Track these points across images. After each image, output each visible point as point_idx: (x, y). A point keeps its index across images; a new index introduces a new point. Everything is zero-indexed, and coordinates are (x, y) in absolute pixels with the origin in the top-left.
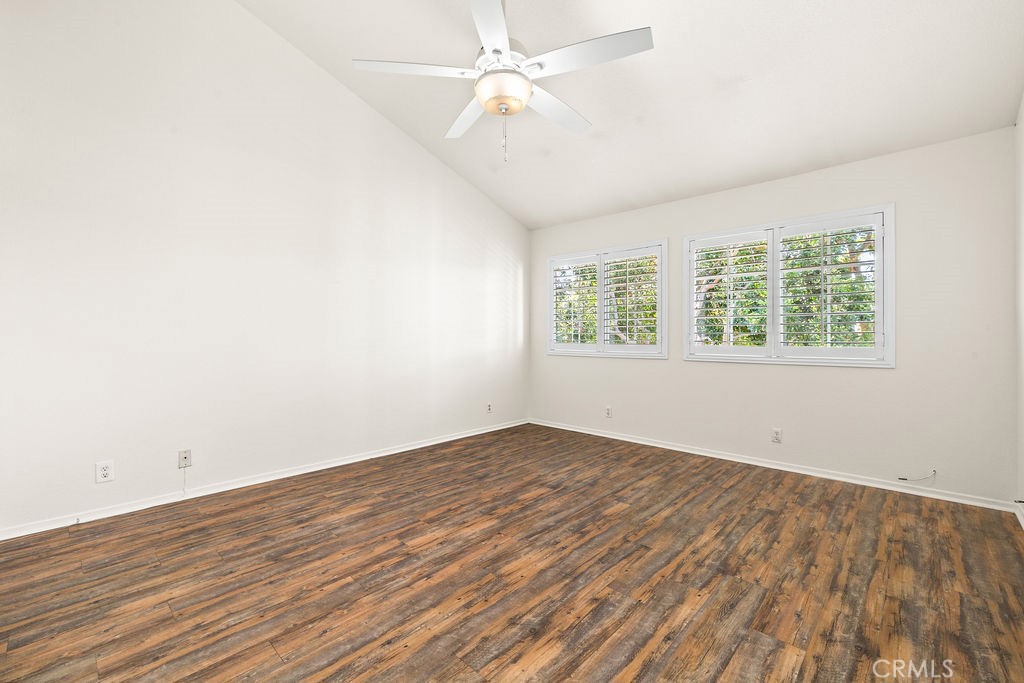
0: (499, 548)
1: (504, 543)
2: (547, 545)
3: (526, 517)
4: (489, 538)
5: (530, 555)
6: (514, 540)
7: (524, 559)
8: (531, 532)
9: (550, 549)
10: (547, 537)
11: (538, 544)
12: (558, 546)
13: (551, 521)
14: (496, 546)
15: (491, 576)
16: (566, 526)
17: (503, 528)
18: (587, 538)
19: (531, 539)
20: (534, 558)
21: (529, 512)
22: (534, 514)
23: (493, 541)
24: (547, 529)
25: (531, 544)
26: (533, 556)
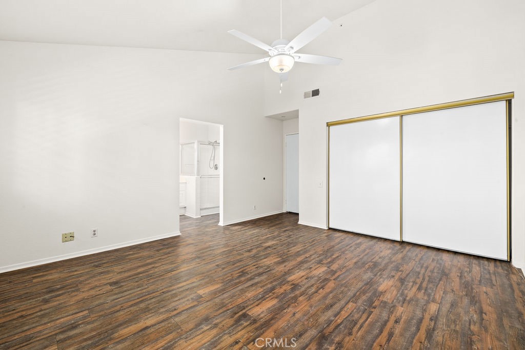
0: (283, 266)
1: (281, 268)
2: (262, 267)
3: (271, 282)
4: (289, 270)
5: (269, 263)
6: (277, 269)
7: (272, 262)
8: (269, 273)
9: (261, 265)
10: (261, 270)
11: (265, 267)
12: (256, 266)
13: (257, 279)
14: (285, 266)
15: (284, 257)
16: (249, 276)
17: (284, 275)
18: (241, 270)
19: (269, 270)
20: (268, 262)
21: (269, 286)
22: (266, 285)
23: (287, 269)
24: (260, 274)
25: (269, 267)
26: (268, 263)
